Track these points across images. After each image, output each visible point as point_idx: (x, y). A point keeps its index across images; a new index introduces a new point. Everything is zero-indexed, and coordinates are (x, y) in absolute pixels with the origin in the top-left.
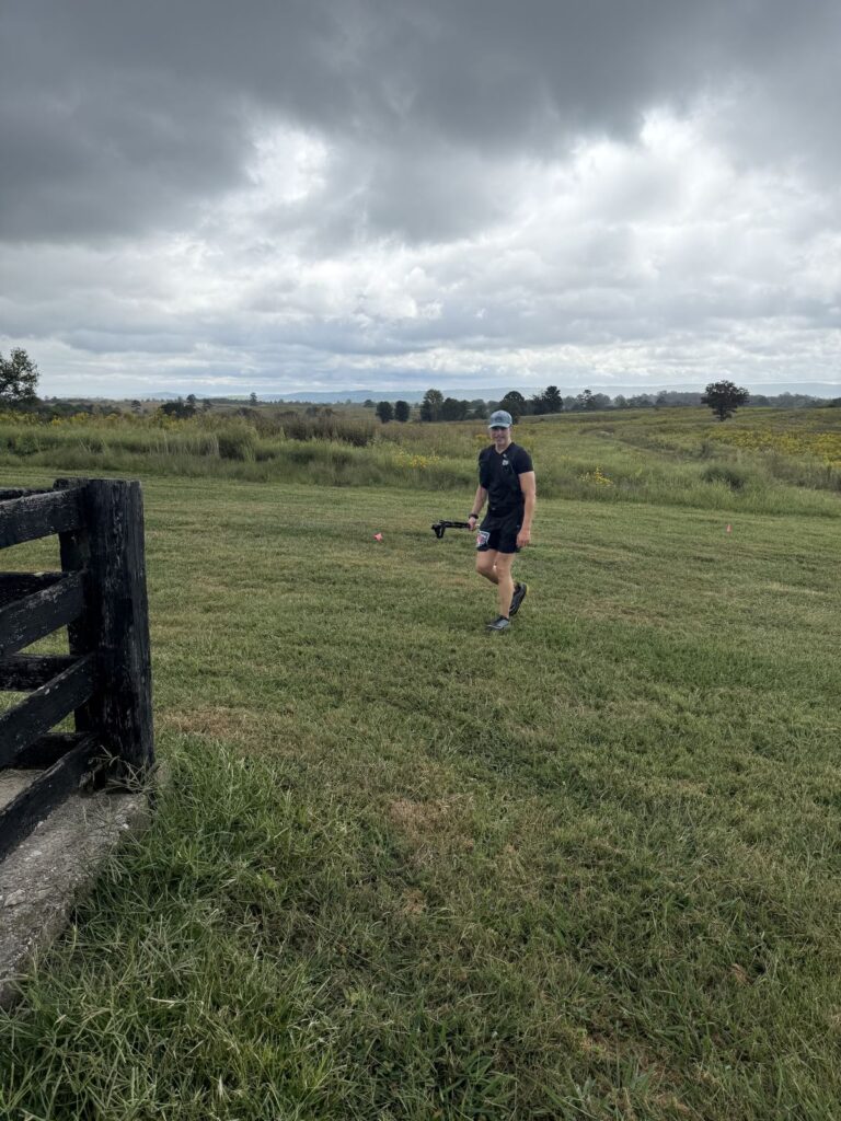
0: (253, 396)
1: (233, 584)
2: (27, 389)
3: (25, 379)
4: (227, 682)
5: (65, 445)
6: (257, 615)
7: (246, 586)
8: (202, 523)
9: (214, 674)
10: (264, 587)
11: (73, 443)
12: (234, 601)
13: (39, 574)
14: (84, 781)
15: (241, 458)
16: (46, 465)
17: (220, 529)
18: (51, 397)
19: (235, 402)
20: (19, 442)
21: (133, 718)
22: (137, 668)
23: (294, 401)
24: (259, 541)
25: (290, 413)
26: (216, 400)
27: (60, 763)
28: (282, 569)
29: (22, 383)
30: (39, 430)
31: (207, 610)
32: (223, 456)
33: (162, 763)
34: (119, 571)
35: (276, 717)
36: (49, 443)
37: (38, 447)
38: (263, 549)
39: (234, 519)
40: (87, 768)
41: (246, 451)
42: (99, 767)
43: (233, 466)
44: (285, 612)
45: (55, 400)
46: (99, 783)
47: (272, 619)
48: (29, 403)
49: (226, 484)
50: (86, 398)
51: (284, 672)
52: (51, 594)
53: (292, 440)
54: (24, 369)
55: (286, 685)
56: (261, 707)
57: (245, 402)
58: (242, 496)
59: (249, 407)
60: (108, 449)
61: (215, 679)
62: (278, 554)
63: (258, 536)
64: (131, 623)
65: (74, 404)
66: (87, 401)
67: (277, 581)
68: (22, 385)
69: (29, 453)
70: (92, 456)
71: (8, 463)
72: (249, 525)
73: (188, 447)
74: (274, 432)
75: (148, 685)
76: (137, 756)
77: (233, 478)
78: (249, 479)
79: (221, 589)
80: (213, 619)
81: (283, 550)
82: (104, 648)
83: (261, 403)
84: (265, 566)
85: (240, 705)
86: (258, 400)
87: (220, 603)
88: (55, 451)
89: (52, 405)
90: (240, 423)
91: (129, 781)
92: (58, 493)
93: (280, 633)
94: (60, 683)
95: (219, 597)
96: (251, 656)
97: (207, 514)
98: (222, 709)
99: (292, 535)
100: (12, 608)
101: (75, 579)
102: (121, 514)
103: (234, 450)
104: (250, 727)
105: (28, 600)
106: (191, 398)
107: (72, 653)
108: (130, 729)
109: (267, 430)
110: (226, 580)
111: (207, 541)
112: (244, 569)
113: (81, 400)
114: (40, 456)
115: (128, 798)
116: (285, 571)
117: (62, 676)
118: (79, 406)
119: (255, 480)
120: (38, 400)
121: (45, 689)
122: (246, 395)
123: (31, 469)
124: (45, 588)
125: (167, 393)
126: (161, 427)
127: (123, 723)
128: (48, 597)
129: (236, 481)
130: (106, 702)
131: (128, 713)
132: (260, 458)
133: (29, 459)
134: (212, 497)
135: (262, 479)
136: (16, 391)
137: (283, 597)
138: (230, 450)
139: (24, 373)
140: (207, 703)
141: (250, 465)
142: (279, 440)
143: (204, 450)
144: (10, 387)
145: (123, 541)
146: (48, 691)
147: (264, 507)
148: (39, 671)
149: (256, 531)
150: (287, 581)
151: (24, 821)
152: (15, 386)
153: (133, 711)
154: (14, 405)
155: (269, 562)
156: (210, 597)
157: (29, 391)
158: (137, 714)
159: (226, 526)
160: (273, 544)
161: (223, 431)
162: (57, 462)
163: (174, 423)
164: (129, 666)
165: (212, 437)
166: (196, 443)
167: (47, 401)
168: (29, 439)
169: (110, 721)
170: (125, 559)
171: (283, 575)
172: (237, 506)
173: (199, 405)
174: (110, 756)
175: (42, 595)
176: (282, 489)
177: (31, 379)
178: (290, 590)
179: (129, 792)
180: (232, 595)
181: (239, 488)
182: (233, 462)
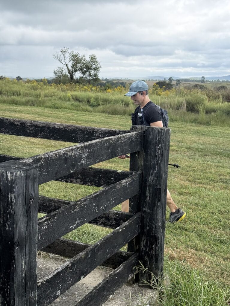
0: (203, 77)
1: (193, 181)
2: (95, 74)
3: (95, 69)
4: (193, 236)
5: (112, 102)
6: (207, 200)
7: (200, 183)
8: (177, 146)
9: (186, 230)
10: (210, 185)
11: (116, 101)
12: (194, 190)
13: (119, 171)
14: (130, 278)
15: (198, 112)
16: (103, 112)
17: (186, 150)
18: (104, 78)
19: (193, 81)
20: (92, 101)
21: (156, 249)
22: (160, 224)
23: (225, 80)
24: (207, 158)
25: (223, 87)
26: (183, 80)
27: (122, 266)
28: (220, 175)
29: (93, 71)
30: (101, 95)
31: (181, 194)
32: (188, 110)
33: (167, 276)
34: (156, 173)
35: (221, 260)
36: (106, 101)
37: (100, 103)
38: (209, 163)
39: (194, 145)
40: (132, 271)
41: (201, 108)
42: (137, 272)
43: (192, 116)
44: (223, 200)
45: (106, 79)
46: (136, 280)
47: (215, 204)
48: (95, 81)
49: (188, 126)
50: (120, 79)
51: (225, 235)
52: (126, 182)
53: (226, 103)
54: (94, 64)
55: (226, 243)
56: (213, 253)
57: (198, 81)
58: (197, 132)
59: (200, 83)
60: (132, 106)
61: (187, 233)
62: (218, 167)
63: (206, 155)
64: (159, 201)
65: (115, 82)
66: (121, 80)
67: (217, 182)
68: (93, 72)
69: (96, 106)
70: (124, 108)
71: (87, 110)
72: (202, 149)
73: (171, 105)
74: (216, 98)
75: (163, 233)
76: (156, 270)
77: (192, 122)
78: (201, 123)
79: (187, 183)
80: (183, 199)
81: (221, 164)
82: (145, 212)
83: (207, 81)
84: (211, 173)
85: (202, 250)
86: (205, 80)
87: (187, 191)
88: (108, 106)
89: (105, 82)
90: (197, 93)
91: (152, 282)
92: (134, 133)
93: (220, 212)
94: (126, 226)
95: (186, 188)
96: (205, 223)
97: (179, 142)
98: (192, 251)
99: (225, 156)
100: (111, 188)
101: (136, 175)
102: (160, 145)
103: (194, 108)
104: (209, 264)
105: (117, 184)
106: (170, 79)
107: (130, 211)
108: (153, 255)
109: (212, 97)
110: (190, 178)
111: (179, 156)
112: (199, 173)
113: (118, 80)
114: (101, 107)
115: (150, 291)
116: (222, 177)
117: (127, 223)
118: (117, 83)
119: (204, 124)
120: (99, 79)
121: (120, 229)
122: (199, 77)
123: (96, 114)
124: (124, 179)
125: (159, 76)
126: (156, 94)
127: (150, 251)
128: (125, 184)
129: (194, 124)
130: (143, 239)
131: (154, 246)
132: (208, 112)
133: (96, 109)
134: (181, 132)
135: (208, 124)
136: (90, 75)
137: (221, 191)
138: (192, 108)
139: (94, 67)
140: (184, 245)
141: (202, 116)
142: (218, 102)
143: (178, 107)
144: (88, 73)
145: (160, 159)
146: (121, 230)
147: (208, 139)
148: (115, 219)
149: (204, 153)
150: (223, 182)
151: (105, 293)
152: (90, 72)
153: (156, 245)
154: (89, 81)
155: (213, 171)
156: (182, 187)
157: (95, 75)
158: (157, 248)
159: (189, 148)
160: (215, 161)
161: (188, 97)
162: (108, 111)
163: (163, 93)
164: (156, 222)
165: (183, 100)
166: (174, 104)
167: (103, 80)
168: (97, 99)
169: (144, 249)
170: (160, 168)
171: (221, 179)
172: (194, 138)
173: (174, 83)
174: (143, 267)
175: (123, 183)
176: (218, 129)
177: (96, 69)
178: (225, 188)
179: (151, 288)
180: (193, 187)
181: (195, 128)
182: (193, 114)
